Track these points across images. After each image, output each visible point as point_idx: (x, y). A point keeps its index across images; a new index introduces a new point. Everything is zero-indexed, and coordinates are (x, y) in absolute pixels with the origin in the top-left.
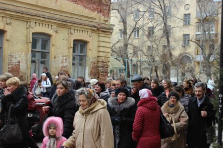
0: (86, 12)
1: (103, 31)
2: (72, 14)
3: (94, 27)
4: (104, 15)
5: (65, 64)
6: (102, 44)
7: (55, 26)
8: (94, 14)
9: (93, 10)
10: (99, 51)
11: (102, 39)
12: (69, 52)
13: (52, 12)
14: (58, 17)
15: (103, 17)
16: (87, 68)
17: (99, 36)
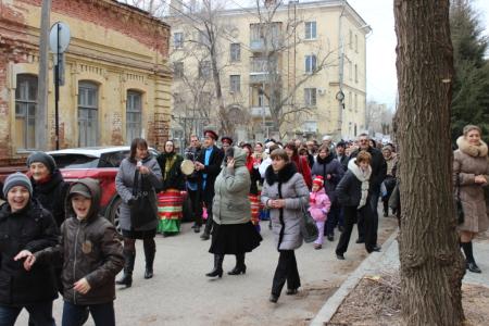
0: (141, 49)
1: (163, 77)
2: (124, 52)
3: (152, 70)
4: (162, 52)
5: (117, 126)
6: (161, 95)
7: (104, 71)
8: (150, 52)
9: (149, 45)
10: (157, 106)
11: (160, 88)
12: (122, 108)
13: (100, 49)
14: (108, 56)
15: (161, 56)
16: (143, 131)
17: (157, 84)
